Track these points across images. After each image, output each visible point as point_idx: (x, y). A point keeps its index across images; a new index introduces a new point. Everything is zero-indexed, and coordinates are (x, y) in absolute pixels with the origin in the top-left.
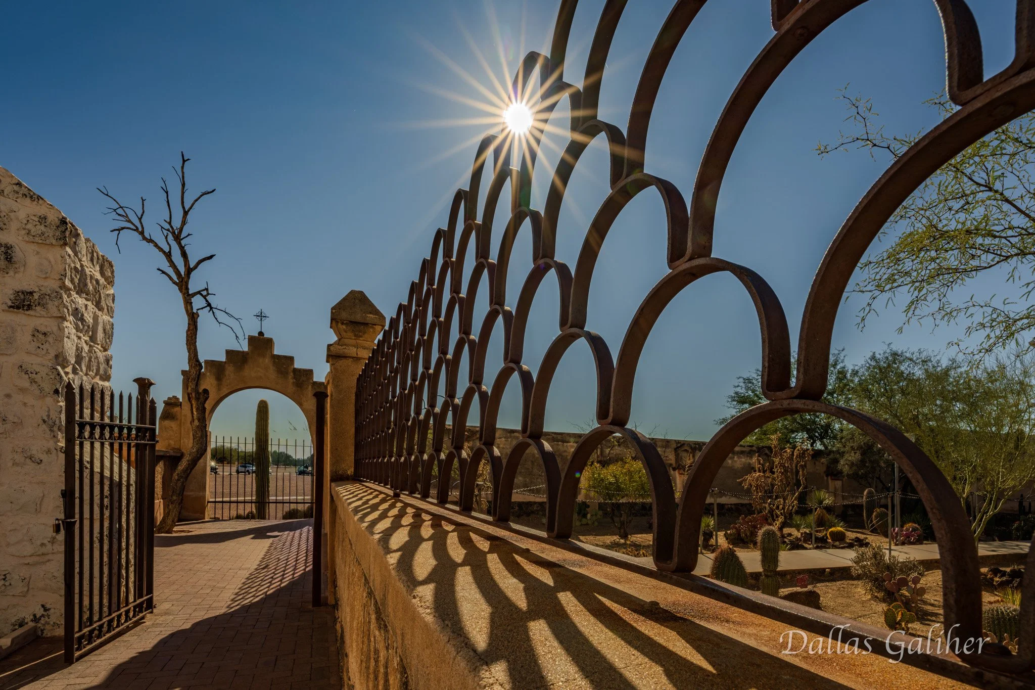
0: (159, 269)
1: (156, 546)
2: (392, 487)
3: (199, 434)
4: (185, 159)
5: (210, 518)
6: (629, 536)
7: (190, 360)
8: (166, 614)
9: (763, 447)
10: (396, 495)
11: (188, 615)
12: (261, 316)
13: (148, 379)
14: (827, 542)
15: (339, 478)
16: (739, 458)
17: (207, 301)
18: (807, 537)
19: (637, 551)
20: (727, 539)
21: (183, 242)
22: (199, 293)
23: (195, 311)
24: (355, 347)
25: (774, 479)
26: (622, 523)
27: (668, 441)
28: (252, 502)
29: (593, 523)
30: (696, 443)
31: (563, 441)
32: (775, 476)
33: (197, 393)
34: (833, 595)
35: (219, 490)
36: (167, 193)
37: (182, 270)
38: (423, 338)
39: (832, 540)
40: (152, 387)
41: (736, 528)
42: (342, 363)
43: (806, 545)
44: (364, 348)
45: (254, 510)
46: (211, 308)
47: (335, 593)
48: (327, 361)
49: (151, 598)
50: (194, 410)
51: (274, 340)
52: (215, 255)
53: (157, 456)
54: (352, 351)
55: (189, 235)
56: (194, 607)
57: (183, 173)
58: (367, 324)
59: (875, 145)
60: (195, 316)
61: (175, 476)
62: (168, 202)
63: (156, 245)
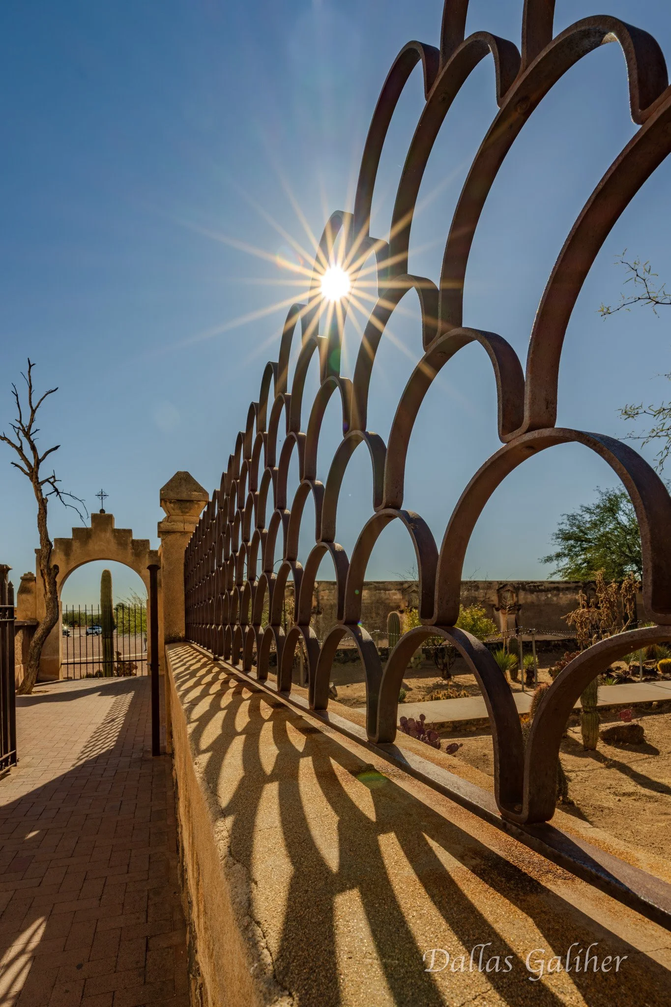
0: (12, 463)
1: (17, 707)
2: (212, 652)
3: (52, 605)
4: (31, 364)
5: (64, 678)
6: (452, 677)
7: (41, 540)
8: (27, 766)
9: (589, 582)
10: (216, 659)
11: (46, 767)
12: (102, 495)
13: (6, 565)
14: (657, 674)
15: (172, 641)
16: (564, 594)
17: (54, 487)
18: (635, 671)
19: (458, 691)
20: (552, 676)
21: (32, 438)
22: (47, 480)
23: (44, 497)
24: (181, 522)
25: (600, 614)
26: (445, 665)
27: (490, 583)
28: (99, 662)
29: (417, 666)
30: (519, 583)
31: (386, 590)
32: (601, 611)
33: (49, 569)
34: (659, 727)
35: (71, 651)
36: (17, 396)
37: (32, 462)
38: (241, 511)
39: (662, 672)
40: (10, 572)
41: (560, 665)
42: (171, 538)
43: (633, 678)
44: (191, 523)
45: (102, 669)
46: (58, 493)
47: (171, 743)
48: (159, 537)
49: (15, 753)
50: (47, 584)
51: (114, 515)
52: (59, 446)
53: (16, 626)
54: (179, 526)
55: (37, 430)
56: (51, 760)
57: (30, 377)
58: (192, 501)
59: (657, 303)
60: (45, 501)
61: (32, 644)
62: (18, 403)
63: (10, 442)
